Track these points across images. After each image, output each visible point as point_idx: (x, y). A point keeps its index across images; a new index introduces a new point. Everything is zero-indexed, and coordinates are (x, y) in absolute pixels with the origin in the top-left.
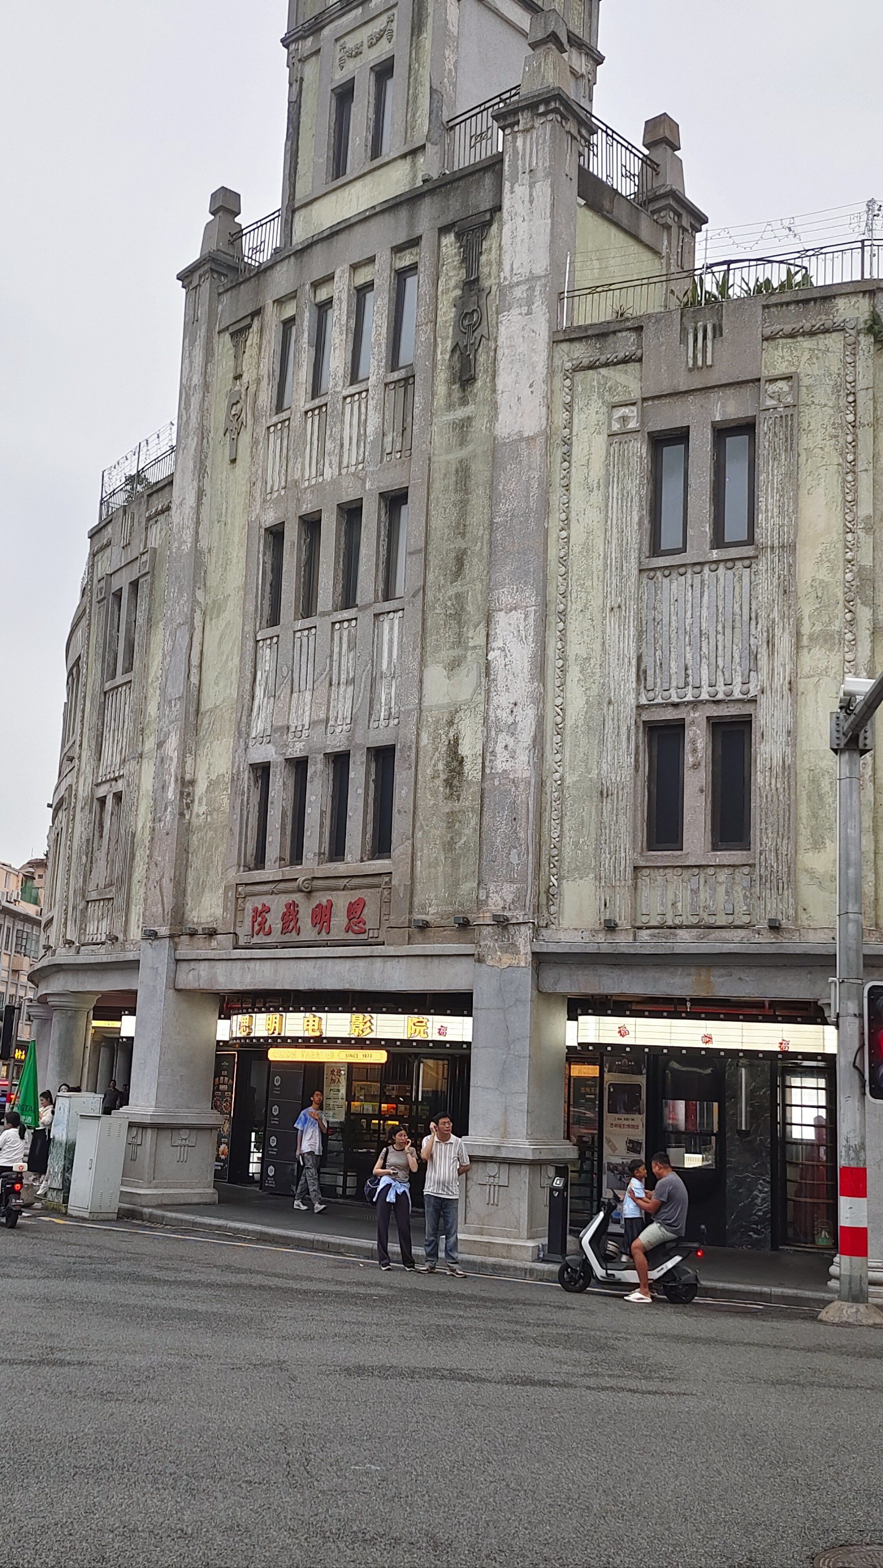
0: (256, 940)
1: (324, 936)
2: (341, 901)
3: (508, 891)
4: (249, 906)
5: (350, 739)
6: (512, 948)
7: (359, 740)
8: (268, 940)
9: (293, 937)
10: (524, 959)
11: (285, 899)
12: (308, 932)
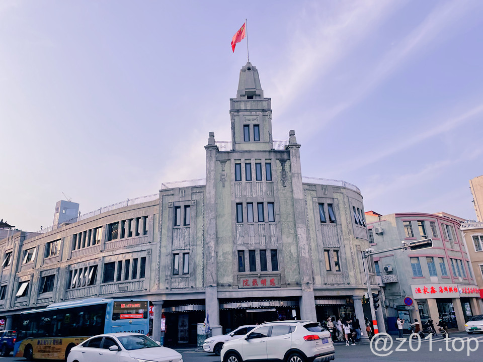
0: (244, 287)
1: (265, 286)
2: (268, 279)
3: (308, 278)
4: (242, 280)
5: (266, 247)
6: (310, 288)
7: (268, 247)
8: (249, 287)
9: (256, 286)
10: (312, 290)
11: (252, 279)
12: (260, 285)
